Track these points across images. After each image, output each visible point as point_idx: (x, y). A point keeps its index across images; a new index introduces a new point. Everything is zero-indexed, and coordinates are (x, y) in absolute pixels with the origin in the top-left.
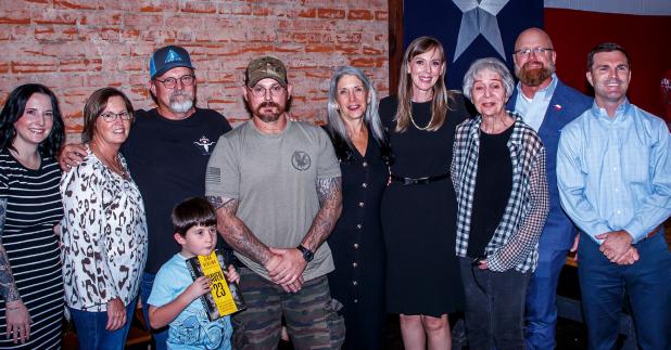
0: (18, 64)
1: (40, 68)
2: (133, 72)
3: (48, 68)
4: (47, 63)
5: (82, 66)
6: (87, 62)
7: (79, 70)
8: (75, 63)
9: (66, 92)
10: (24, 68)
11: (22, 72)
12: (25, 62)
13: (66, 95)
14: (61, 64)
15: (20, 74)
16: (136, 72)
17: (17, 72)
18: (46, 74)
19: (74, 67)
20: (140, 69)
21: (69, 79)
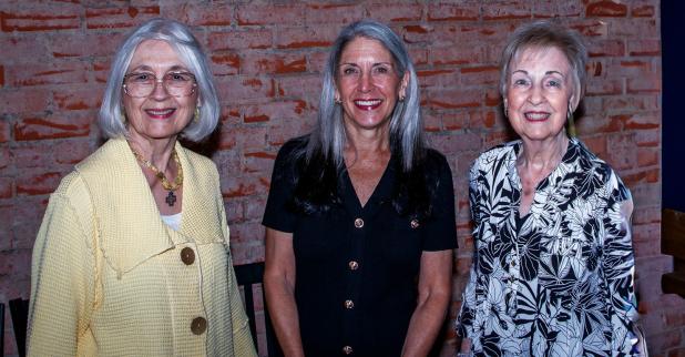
0: (12, 16)
1: (51, 23)
2: (213, 28)
3: (65, 22)
4: (64, 13)
5: (124, 18)
6: (133, 11)
7: (121, 25)
8: (112, 13)
9: (97, 63)
10: (23, 23)
11: (20, 29)
12: (24, 13)
13: (97, 68)
14: (89, 15)
15: (16, 34)
16: (220, 29)
17: (10, 29)
18: (62, 32)
19: (111, 20)
20: (226, 23)
21: (102, 40)
